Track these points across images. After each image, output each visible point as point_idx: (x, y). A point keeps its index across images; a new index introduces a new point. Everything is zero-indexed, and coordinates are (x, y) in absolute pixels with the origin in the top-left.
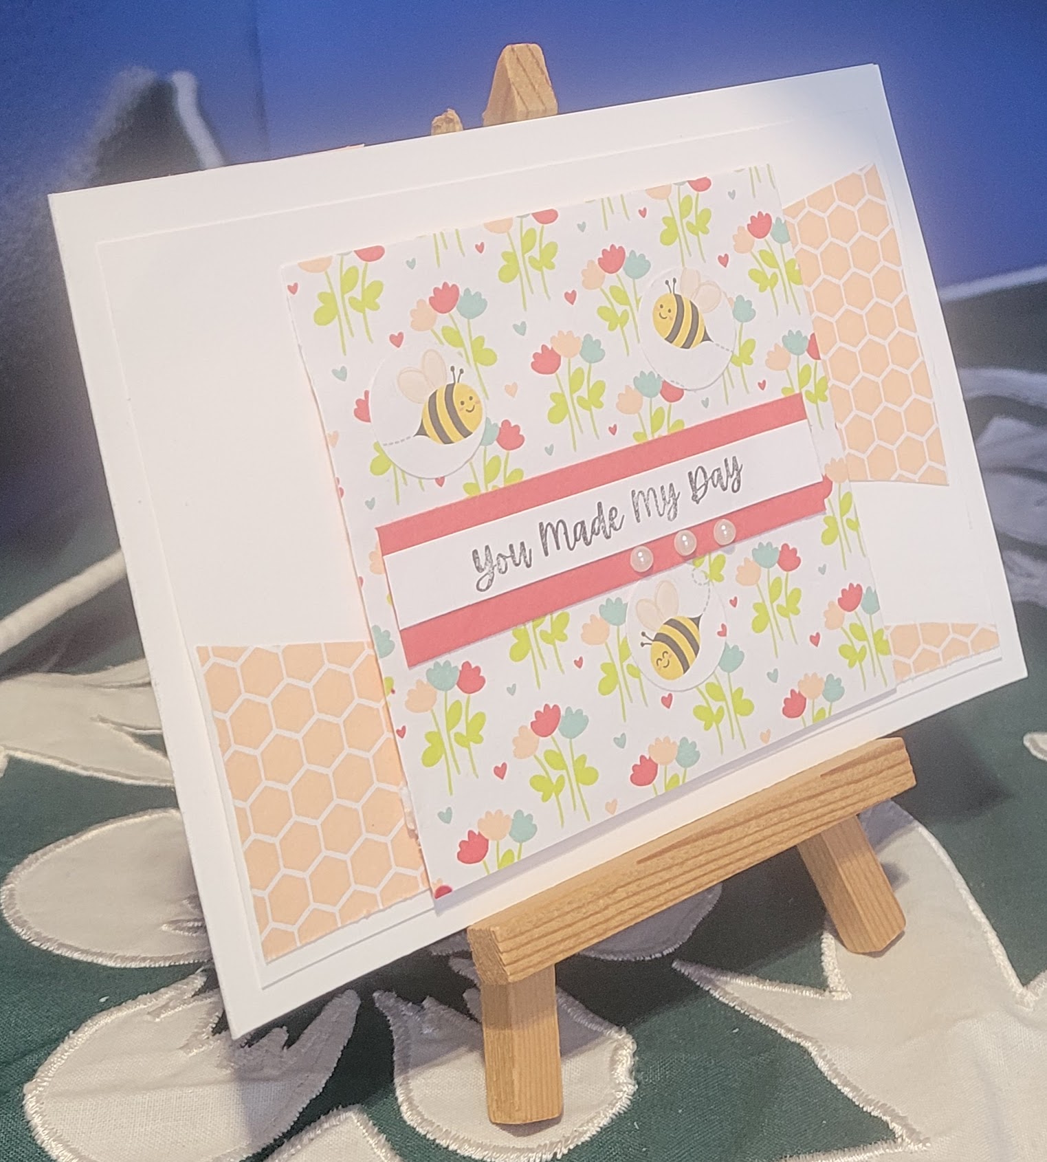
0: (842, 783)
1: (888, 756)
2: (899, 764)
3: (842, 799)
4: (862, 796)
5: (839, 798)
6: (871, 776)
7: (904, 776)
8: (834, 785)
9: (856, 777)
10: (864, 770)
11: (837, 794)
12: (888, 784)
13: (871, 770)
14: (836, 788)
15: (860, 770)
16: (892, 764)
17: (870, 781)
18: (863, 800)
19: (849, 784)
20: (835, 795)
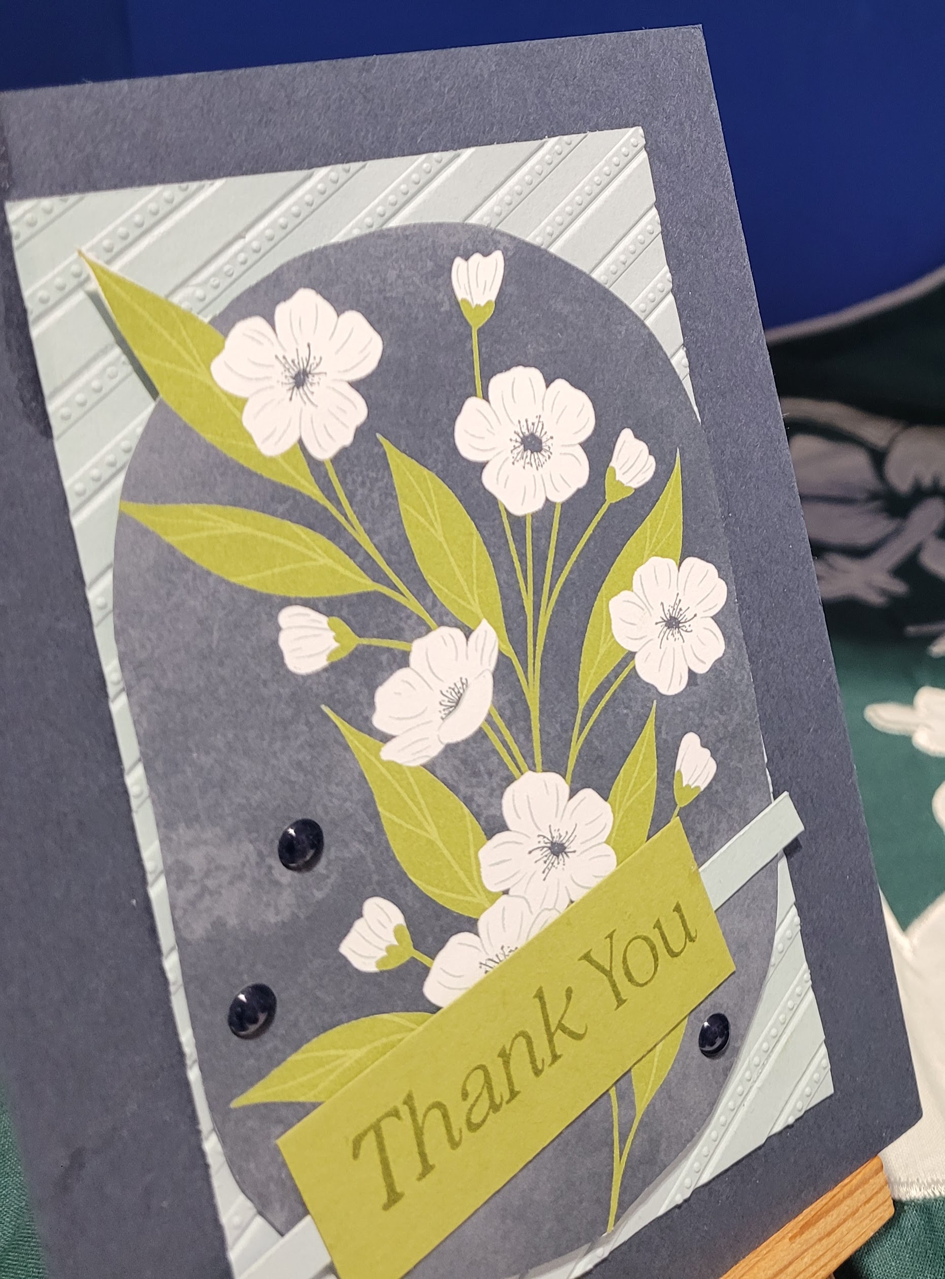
0: (812, 1242)
1: (866, 1186)
2: (877, 1193)
3: (811, 1265)
4: (835, 1250)
5: (809, 1262)
6: (845, 1221)
7: (882, 1208)
8: (804, 1247)
9: (829, 1228)
10: (838, 1215)
11: (807, 1259)
12: (864, 1223)
13: (846, 1212)
14: (806, 1250)
15: (835, 1216)
16: (869, 1196)
17: (844, 1229)
18: (836, 1256)
19: (820, 1240)
20: (806, 1260)
